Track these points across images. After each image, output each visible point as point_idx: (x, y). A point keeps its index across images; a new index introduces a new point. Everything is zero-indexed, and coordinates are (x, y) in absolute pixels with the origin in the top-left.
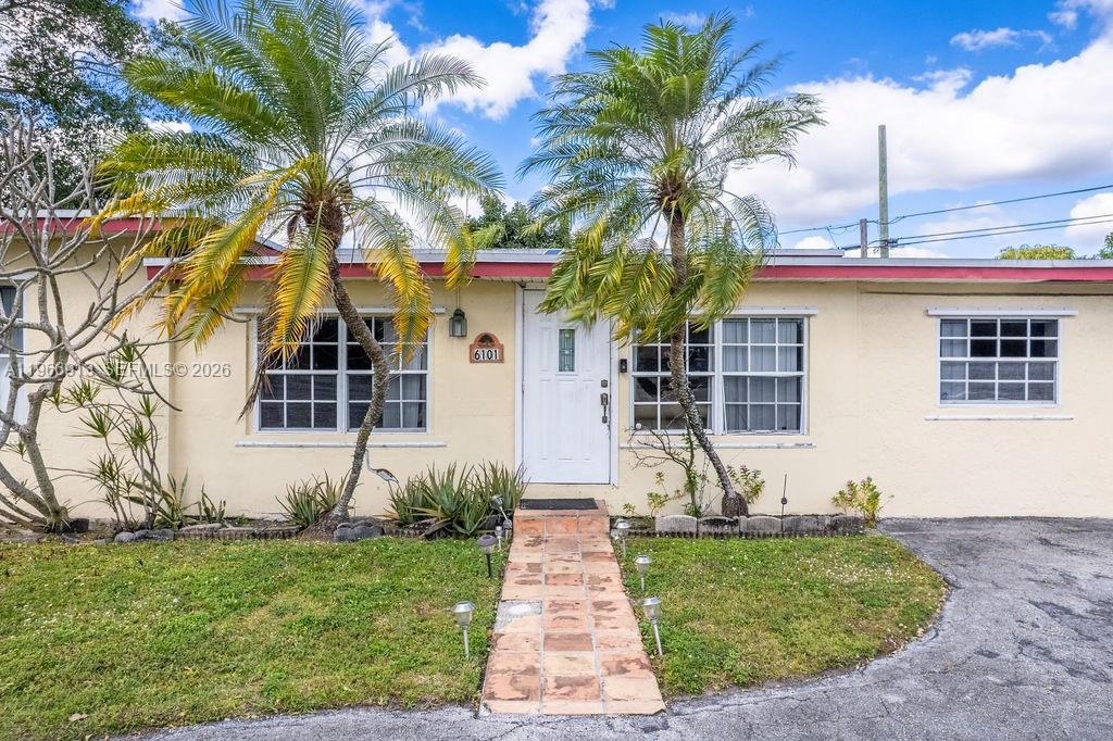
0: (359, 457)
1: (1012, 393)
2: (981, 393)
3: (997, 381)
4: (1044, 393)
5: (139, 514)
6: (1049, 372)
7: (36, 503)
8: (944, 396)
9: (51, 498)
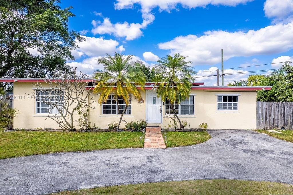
0: (121, 118)
1: (230, 108)
2: (225, 108)
3: (227, 106)
4: (235, 108)
5: (85, 128)
6: (236, 105)
7: (69, 125)
8: (218, 109)
9: (73, 125)
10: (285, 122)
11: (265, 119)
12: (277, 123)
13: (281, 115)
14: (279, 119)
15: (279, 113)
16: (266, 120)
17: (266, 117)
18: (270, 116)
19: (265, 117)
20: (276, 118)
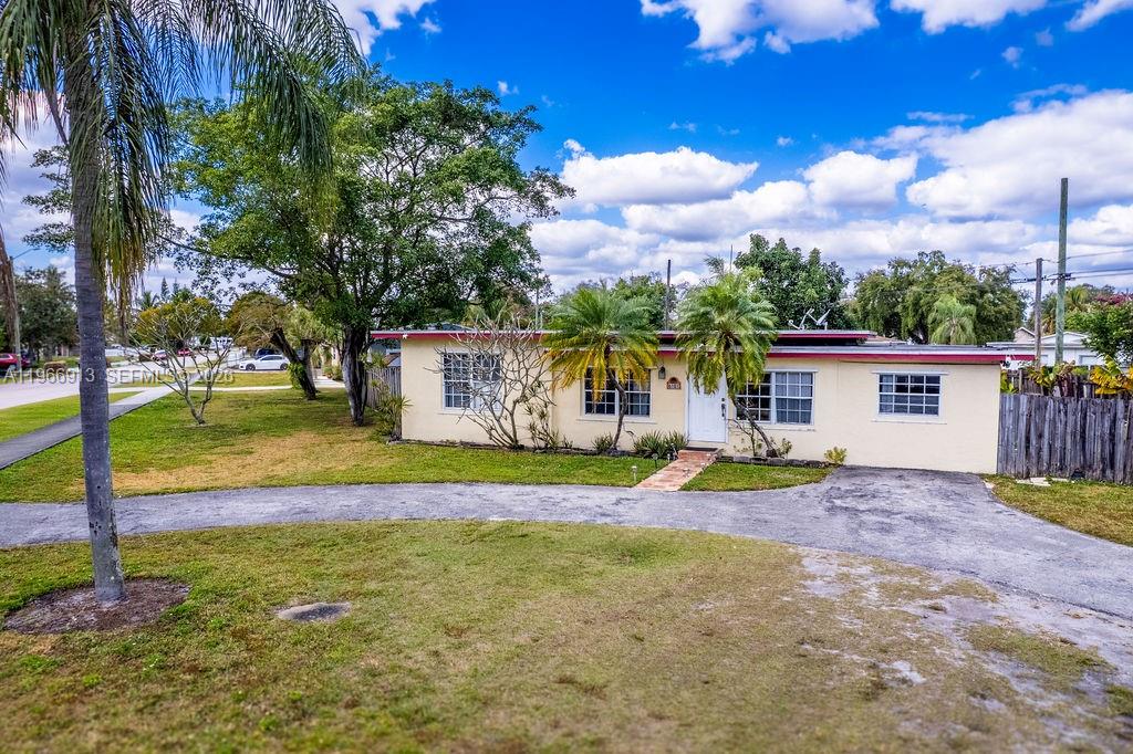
0: (620, 426)
1: (917, 411)
2: (900, 410)
3: (909, 404)
4: (934, 411)
5: (542, 444)
6: (936, 400)
7: (510, 437)
8: (881, 410)
9: (515, 436)
10: (1084, 457)
11: (1023, 444)
12: (1063, 459)
13: (1074, 434)
14: (1069, 446)
15: (1069, 430)
16: (1027, 448)
17: (1028, 440)
18: (1040, 436)
19: (1024, 439)
20: (1058, 444)
